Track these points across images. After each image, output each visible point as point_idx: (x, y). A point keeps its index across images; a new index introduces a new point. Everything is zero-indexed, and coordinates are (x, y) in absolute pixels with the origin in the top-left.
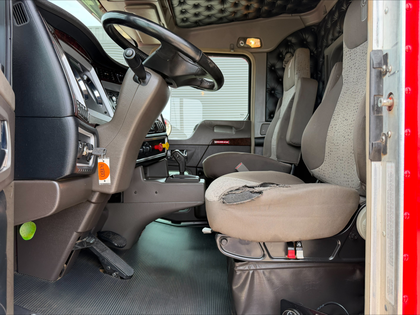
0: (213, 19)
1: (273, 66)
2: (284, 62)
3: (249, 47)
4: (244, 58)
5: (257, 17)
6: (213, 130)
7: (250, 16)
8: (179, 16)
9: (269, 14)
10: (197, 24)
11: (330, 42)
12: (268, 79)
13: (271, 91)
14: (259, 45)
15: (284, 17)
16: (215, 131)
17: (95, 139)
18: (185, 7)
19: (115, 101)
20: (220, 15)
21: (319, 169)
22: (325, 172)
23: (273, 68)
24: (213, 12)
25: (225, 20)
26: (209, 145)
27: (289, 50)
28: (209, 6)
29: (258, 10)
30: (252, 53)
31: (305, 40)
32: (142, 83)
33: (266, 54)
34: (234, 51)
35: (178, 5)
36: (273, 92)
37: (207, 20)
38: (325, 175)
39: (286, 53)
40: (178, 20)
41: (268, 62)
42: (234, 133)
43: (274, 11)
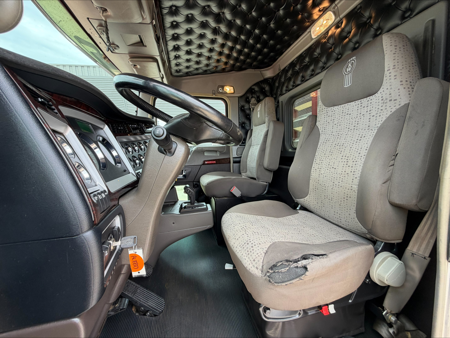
0: (200, 71)
1: (243, 106)
2: (250, 105)
3: (226, 93)
4: (222, 101)
5: (231, 71)
6: (204, 154)
7: (227, 70)
8: (174, 68)
9: (240, 69)
10: (187, 74)
11: (284, 92)
12: (240, 116)
13: (242, 125)
14: (232, 91)
15: (249, 71)
16: (205, 154)
17: (120, 219)
18: (179, 61)
19: (131, 152)
20: (205, 68)
21: (304, 199)
22: (310, 203)
23: (243, 108)
24: (200, 66)
25: (209, 72)
26: (201, 165)
27: (254, 96)
28: (198, 61)
29: (233, 66)
30: (227, 97)
31: (264, 88)
32: (168, 153)
33: (238, 98)
34: (216, 96)
35: (174, 59)
36: (243, 125)
37: (196, 72)
38: (310, 205)
39: (251, 98)
40: (173, 71)
41: (239, 104)
42: (219, 155)
43: (244, 66)
